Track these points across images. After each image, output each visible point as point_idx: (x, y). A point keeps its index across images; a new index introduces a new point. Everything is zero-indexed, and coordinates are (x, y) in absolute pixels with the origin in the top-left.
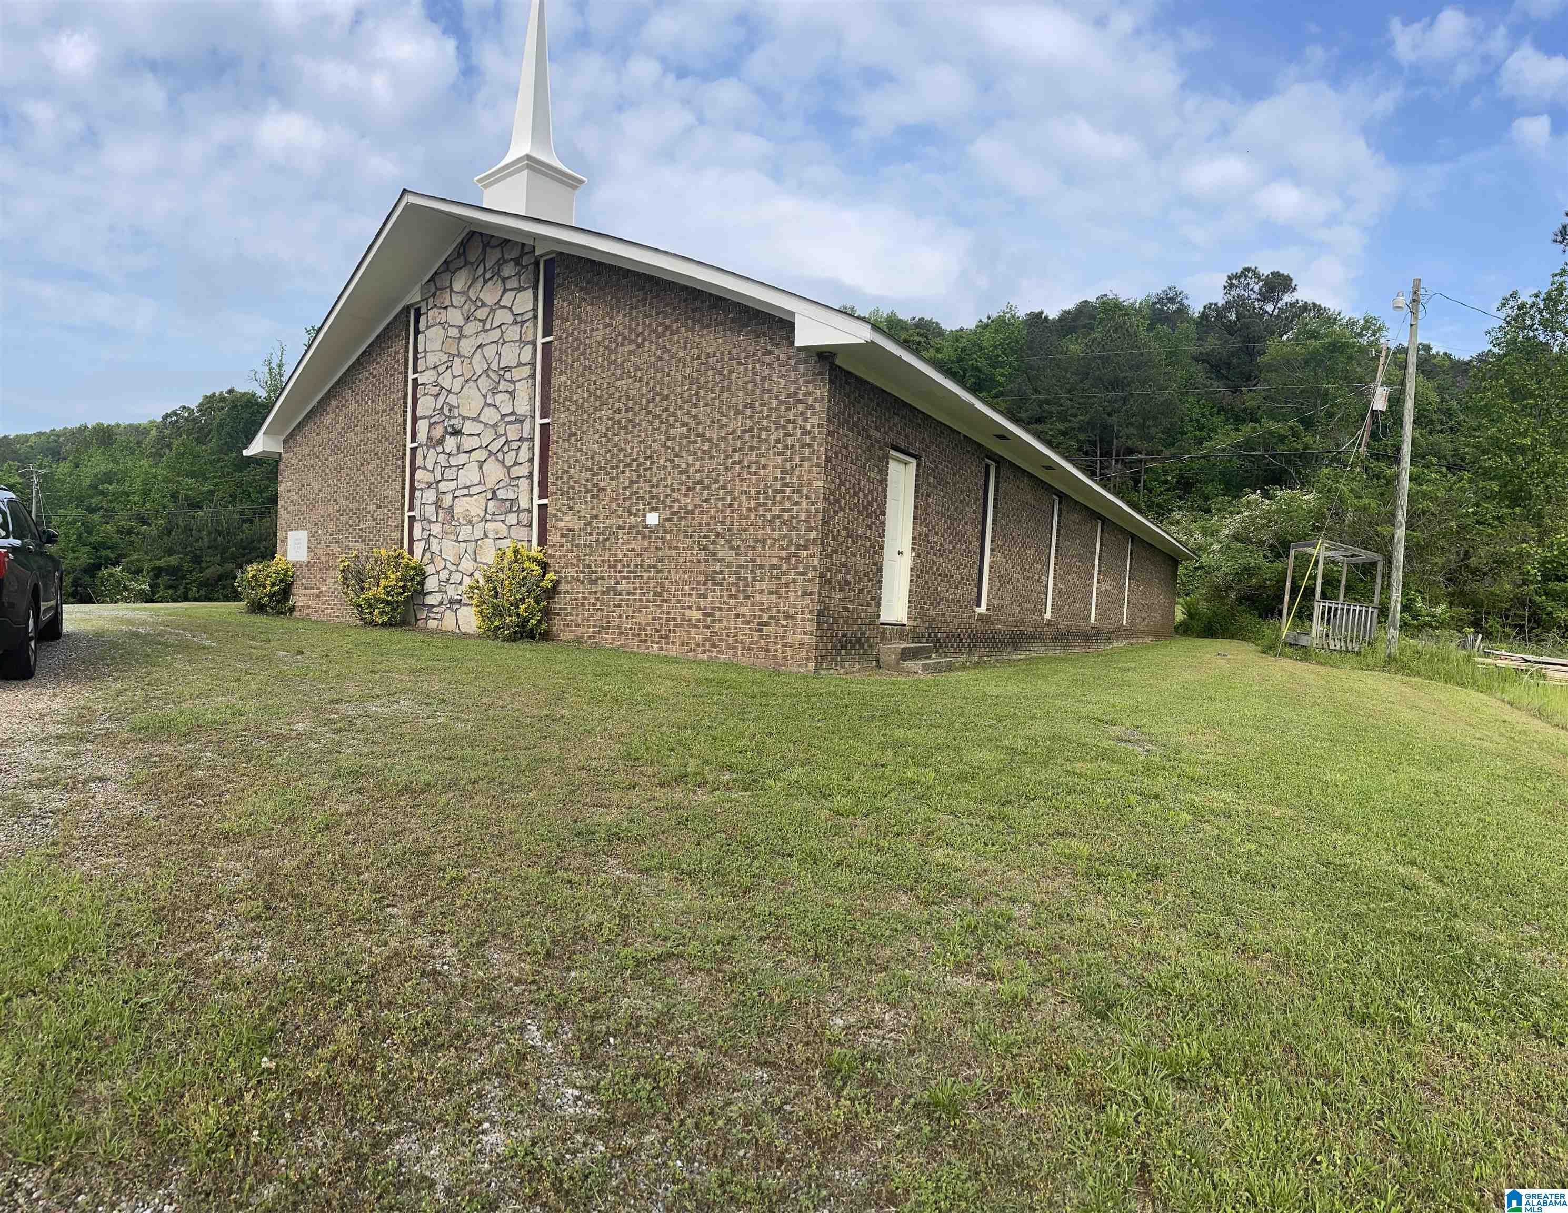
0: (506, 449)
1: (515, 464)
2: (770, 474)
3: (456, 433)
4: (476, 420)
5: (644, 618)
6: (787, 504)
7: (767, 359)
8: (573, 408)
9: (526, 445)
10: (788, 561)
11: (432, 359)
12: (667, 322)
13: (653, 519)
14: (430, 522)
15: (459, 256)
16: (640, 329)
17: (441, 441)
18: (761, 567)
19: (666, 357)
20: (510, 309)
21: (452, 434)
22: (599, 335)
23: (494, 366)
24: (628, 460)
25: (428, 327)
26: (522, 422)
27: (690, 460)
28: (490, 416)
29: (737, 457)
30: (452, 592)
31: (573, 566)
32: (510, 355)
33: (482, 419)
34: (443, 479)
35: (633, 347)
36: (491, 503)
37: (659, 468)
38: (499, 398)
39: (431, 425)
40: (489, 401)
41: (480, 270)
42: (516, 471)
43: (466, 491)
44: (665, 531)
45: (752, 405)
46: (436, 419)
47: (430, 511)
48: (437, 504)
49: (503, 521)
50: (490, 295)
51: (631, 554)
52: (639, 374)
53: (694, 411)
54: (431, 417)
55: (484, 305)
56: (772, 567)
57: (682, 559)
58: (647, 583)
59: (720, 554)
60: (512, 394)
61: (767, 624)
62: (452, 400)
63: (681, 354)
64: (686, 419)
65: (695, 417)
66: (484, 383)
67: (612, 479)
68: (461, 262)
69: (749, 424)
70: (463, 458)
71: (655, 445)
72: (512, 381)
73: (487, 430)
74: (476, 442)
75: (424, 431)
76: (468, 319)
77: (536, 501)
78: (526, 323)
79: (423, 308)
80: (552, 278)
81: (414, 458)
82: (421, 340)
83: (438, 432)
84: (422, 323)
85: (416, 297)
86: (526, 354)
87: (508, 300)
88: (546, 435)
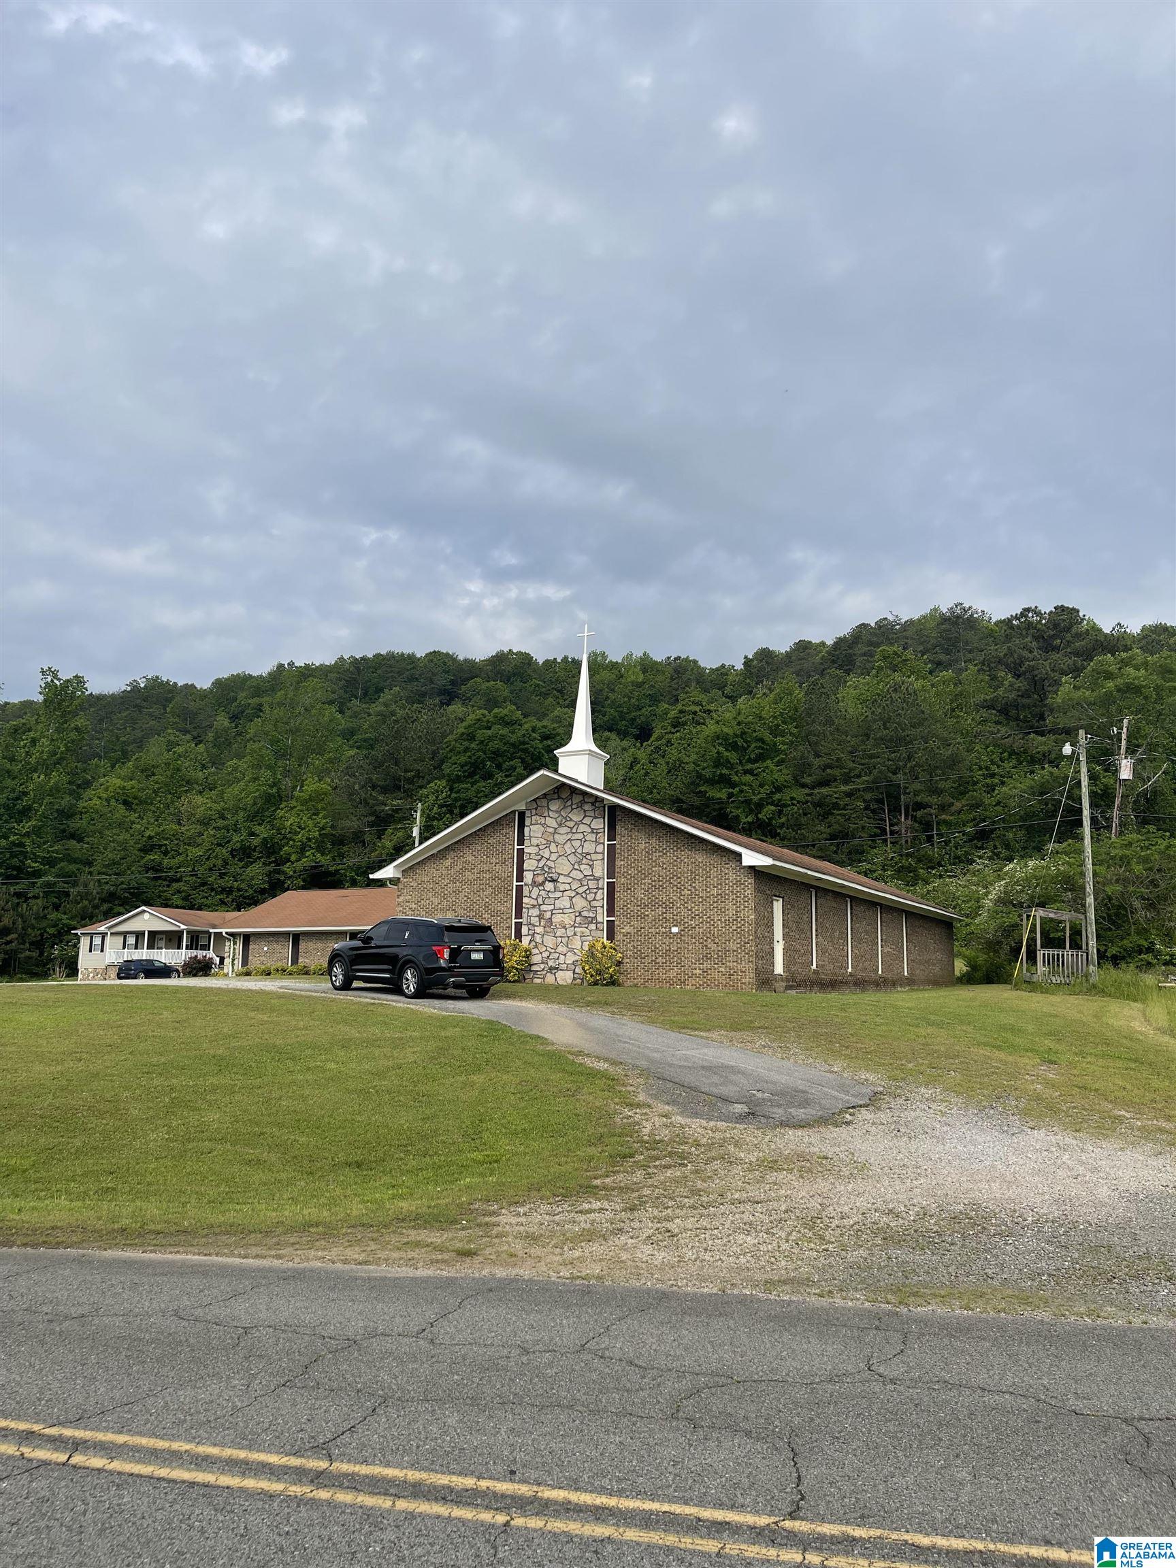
0: (588, 892)
3: (553, 881)
4: (568, 876)
5: (672, 974)
6: (739, 925)
7: (727, 866)
8: (629, 877)
9: (601, 891)
10: (741, 948)
11: (534, 841)
12: (679, 846)
13: (675, 930)
14: (534, 926)
15: (554, 793)
16: (664, 847)
17: (542, 884)
18: (728, 951)
19: (679, 860)
20: (589, 826)
21: (549, 881)
22: (642, 846)
23: (579, 851)
24: (661, 903)
25: (532, 824)
26: (598, 880)
27: (693, 905)
28: (576, 874)
29: (715, 905)
30: (551, 963)
31: (630, 951)
32: (589, 847)
33: (571, 875)
34: (544, 904)
35: (661, 854)
36: (578, 919)
37: (677, 908)
38: (582, 867)
39: (534, 875)
40: (576, 867)
41: (569, 803)
42: (594, 903)
43: (561, 911)
44: (681, 935)
45: (721, 884)
46: (539, 872)
47: (535, 920)
48: (540, 917)
49: (587, 928)
50: (575, 816)
51: (664, 946)
52: (665, 866)
53: (693, 885)
54: (534, 871)
55: (571, 820)
56: (734, 951)
57: (690, 948)
58: (673, 958)
59: (709, 946)
60: (592, 867)
61: (733, 975)
62: (551, 864)
63: (686, 860)
64: (690, 888)
65: (694, 887)
66: (572, 859)
67: (652, 911)
68: (556, 796)
69: (720, 892)
70: (558, 894)
71: (675, 898)
72: (591, 860)
73: (576, 881)
74: (567, 887)
75: (528, 877)
76: (560, 825)
77: (606, 919)
78: (597, 833)
79: (528, 814)
80: (614, 815)
81: (520, 889)
82: (526, 830)
83: (540, 879)
84: (527, 822)
85: (523, 807)
86: (599, 849)
87: (587, 821)
88: (611, 888)
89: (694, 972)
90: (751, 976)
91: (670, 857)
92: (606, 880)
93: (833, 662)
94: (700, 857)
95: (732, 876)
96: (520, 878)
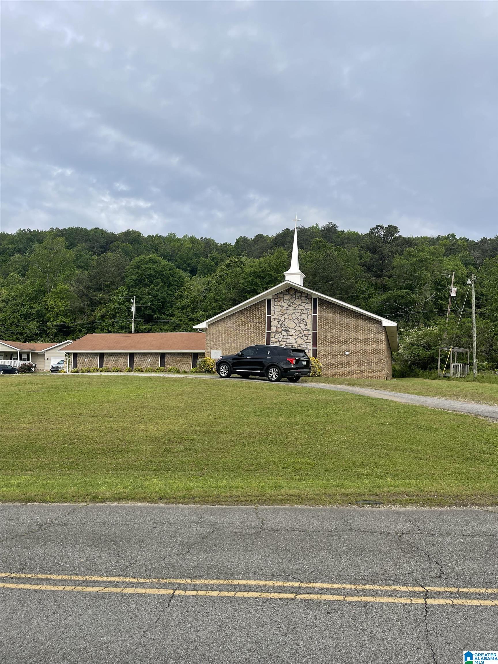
0: (304, 336)
1: (307, 339)
2: (374, 346)
3: (286, 331)
4: (294, 329)
5: (346, 372)
6: (378, 352)
8: (324, 330)
9: (310, 336)
10: (378, 362)
11: (277, 313)
13: (347, 353)
15: (286, 291)
16: (342, 317)
17: (281, 332)
18: (373, 363)
19: (349, 323)
20: (304, 307)
21: (284, 331)
22: (331, 316)
24: (340, 341)
25: (275, 305)
26: (308, 331)
27: (356, 343)
28: (297, 328)
29: (367, 343)
31: (325, 362)
32: (304, 316)
34: (282, 341)
35: (340, 320)
37: (348, 344)
38: (301, 325)
39: (276, 328)
40: (298, 325)
41: (294, 296)
42: (307, 341)
43: (291, 344)
44: (350, 356)
46: (279, 327)
50: (297, 302)
51: (342, 360)
54: (276, 326)
55: (295, 304)
56: (376, 363)
57: (355, 361)
58: (346, 365)
59: (364, 360)
60: (306, 325)
61: (375, 373)
62: (286, 324)
63: (352, 323)
64: (354, 335)
65: (357, 335)
66: (296, 321)
67: (336, 345)
68: (287, 293)
69: (369, 337)
70: (289, 337)
71: (347, 339)
72: (305, 322)
73: (298, 332)
74: (294, 334)
75: (273, 329)
76: (289, 306)
77: (312, 348)
78: (308, 310)
79: (273, 301)
80: (316, 302)
81: (269, 335)
82: (272, 308)
83: (280, 330)
84: (272, 304)
85: (270, 297)
86: (310, 317)
87: (302, 304)
88: (315, 335)
89: (357, 371)
90: (384, 373)
91: (345, 321)
92: (312, 331)
93: (276, 244)
94: (360, 322)
95: (375, 330)
96: (269, 329)
